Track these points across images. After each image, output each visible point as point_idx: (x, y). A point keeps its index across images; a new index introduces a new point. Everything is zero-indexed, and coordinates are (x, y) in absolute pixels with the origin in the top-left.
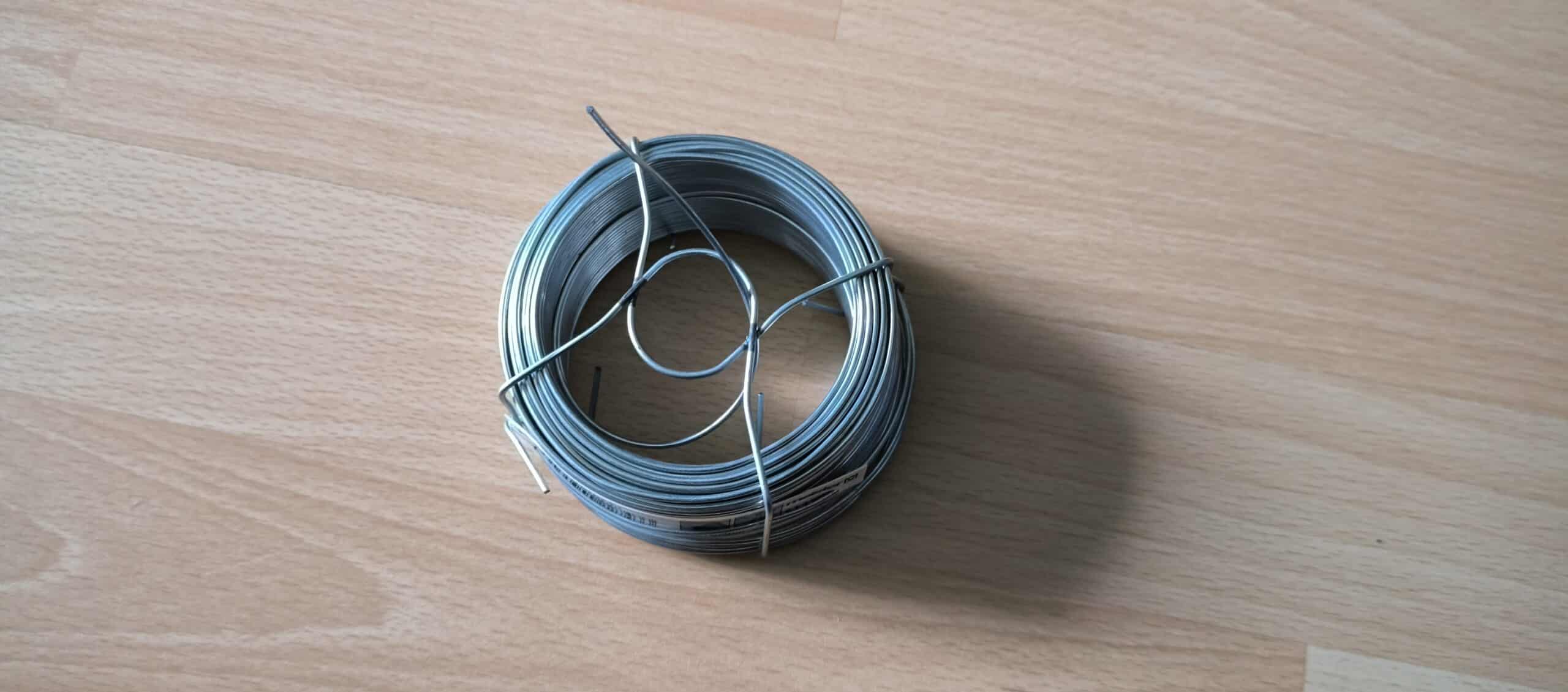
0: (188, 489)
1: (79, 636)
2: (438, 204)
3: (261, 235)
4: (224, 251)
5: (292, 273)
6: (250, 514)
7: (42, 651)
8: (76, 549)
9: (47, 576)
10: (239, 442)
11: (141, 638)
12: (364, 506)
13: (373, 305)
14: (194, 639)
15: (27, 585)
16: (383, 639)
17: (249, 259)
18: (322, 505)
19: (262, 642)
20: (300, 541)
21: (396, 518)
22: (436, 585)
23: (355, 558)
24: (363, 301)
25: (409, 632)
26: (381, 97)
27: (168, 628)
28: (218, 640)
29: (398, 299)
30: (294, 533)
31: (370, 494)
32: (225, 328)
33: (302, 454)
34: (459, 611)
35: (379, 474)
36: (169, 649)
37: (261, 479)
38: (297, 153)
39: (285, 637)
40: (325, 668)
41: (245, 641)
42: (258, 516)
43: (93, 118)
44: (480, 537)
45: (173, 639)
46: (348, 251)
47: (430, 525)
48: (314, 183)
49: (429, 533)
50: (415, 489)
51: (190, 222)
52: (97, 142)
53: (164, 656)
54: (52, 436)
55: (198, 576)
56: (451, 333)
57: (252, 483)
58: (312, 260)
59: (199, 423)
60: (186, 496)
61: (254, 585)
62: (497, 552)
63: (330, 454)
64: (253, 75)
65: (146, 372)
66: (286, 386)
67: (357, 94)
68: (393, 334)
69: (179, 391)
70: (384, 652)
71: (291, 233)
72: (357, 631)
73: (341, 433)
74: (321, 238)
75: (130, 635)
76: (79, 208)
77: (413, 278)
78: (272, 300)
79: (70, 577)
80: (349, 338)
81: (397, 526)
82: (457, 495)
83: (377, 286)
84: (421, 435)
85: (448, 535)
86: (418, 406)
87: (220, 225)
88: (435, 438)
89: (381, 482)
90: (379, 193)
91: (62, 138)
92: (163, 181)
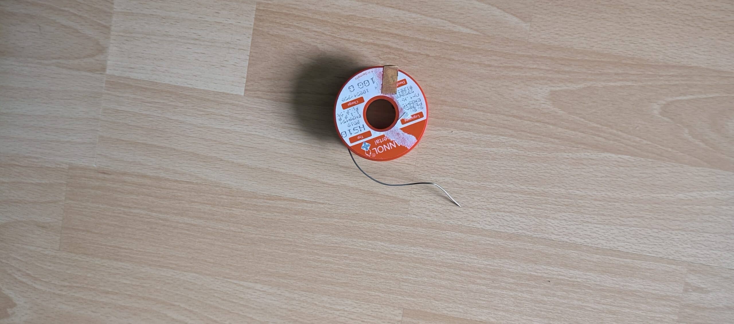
0: (620, 133)
1: (650, 83)
2: (545, 239)
3: (607, 224)
4: (619, 218)
5: (594, 211)
6: (599, 126)
7: (662, 78)
8: (656, 112)
9: (664, 103)
10: (605, 150)
11: (630, 84)
12: (560, 130)
13: (564, 200)
14: (612, 84)
15: (670, 99)
16: (549, 86)
17: (610, 216)
18: (574, 130)
19: (589, 84)
20: (580, 117)
21: (548, 126)
22: (533, 104)
23: (561, 112)
24: (568, 201)
25: (541, 89)
26: (570, 279)
27: (621, 87)
28: (604, 84)
29: (556, 203)
30: (582, 120)
31: (558, 134)
32: (615, 190)
33: (583, 146)
34: (525, 96)
35: (557, 141)
36: (620, 80)
37: (596, 138)
38: (598, 256)
39: (582, 86)
40: (568, 76)
41: (595, 84)
42: (596, 125)
43: (674, 267)
44: (520, 121)
45: (619, 84)
46: (575, 220)
47: (538, 124)
48: (590, 245)
49: (537, 121)
50: (544, 136)
51: (633, 228)
52: (671, 258)
53: (621, 78)
54: (670, 150)
55: (613, 104)
56: (536, 191)
57: (599, 136)
58: (588, 216)
59: (620, 156)
60: (621, 131)
61: (594, 102)
62: (514, 116)
63: (573, 147)
64: (617, 286)
65: (640, 173)
66: (591, 170)
67: (579, 280)
68: (556, 190)
69: (628, 167)
70: (549, 82)
71: (596, 225)
72: (558, 89)
73: (570, 154)
74: (585, 224)
75: (633, 84)
76: (674, 232)
77: (552, 210)
78: (600, 201)
79: (656, 102)
80: (572, 188)
81: (548, 123)
82: (529, 135)
83: (564, 207)
84: (543, 155)
85: (531, 121)
86: (545, 165)
87: (622, 228)
88: (539, 154)
89: (555, 138)
90: (567, 242)
91: (684, 259)
92: (645, 243)
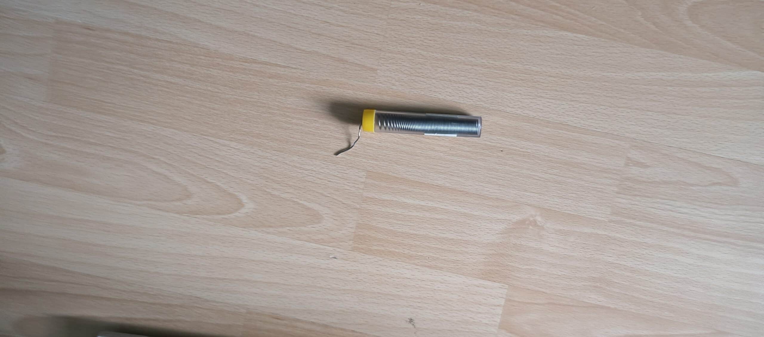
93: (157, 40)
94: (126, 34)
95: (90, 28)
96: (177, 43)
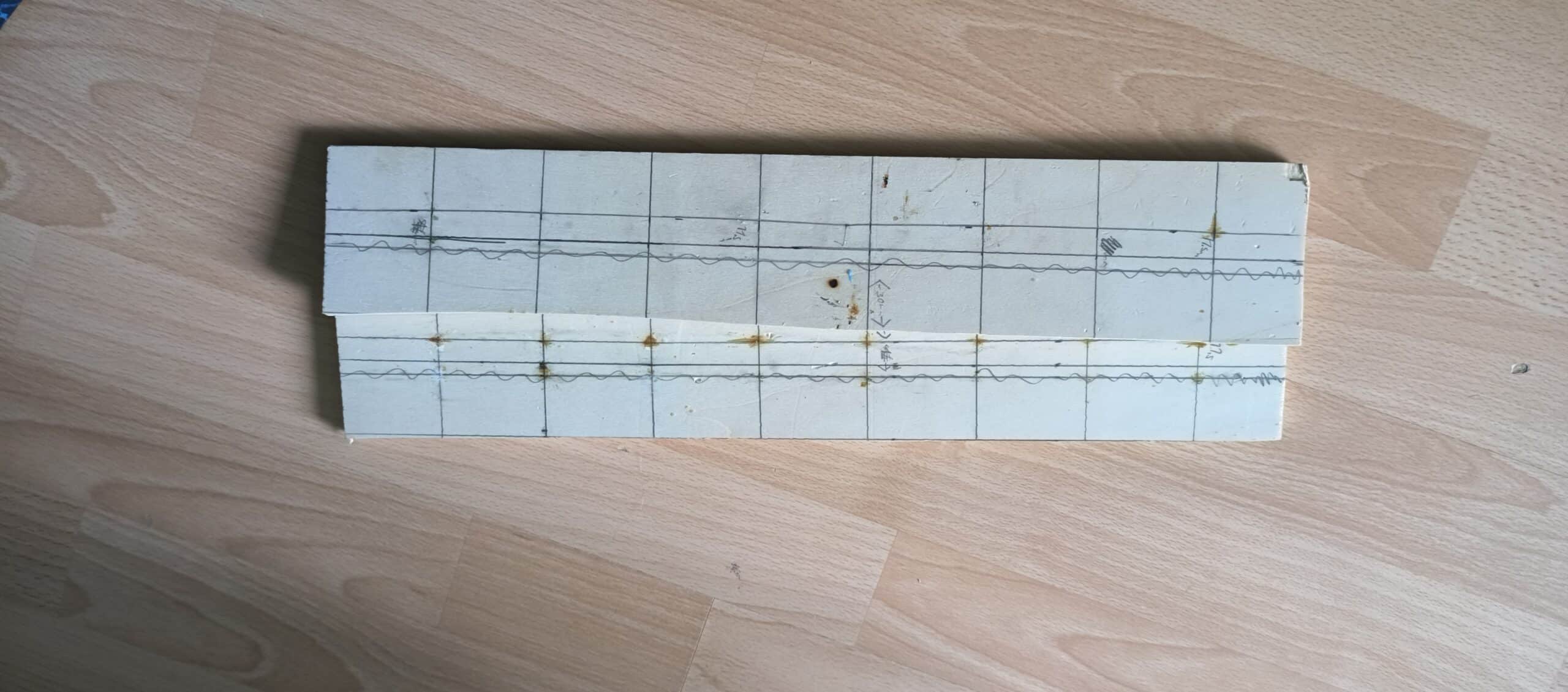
93: (382, 62)
94: (334, 46)
95: (277, 29)
96: (413, 72)
